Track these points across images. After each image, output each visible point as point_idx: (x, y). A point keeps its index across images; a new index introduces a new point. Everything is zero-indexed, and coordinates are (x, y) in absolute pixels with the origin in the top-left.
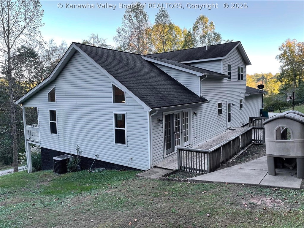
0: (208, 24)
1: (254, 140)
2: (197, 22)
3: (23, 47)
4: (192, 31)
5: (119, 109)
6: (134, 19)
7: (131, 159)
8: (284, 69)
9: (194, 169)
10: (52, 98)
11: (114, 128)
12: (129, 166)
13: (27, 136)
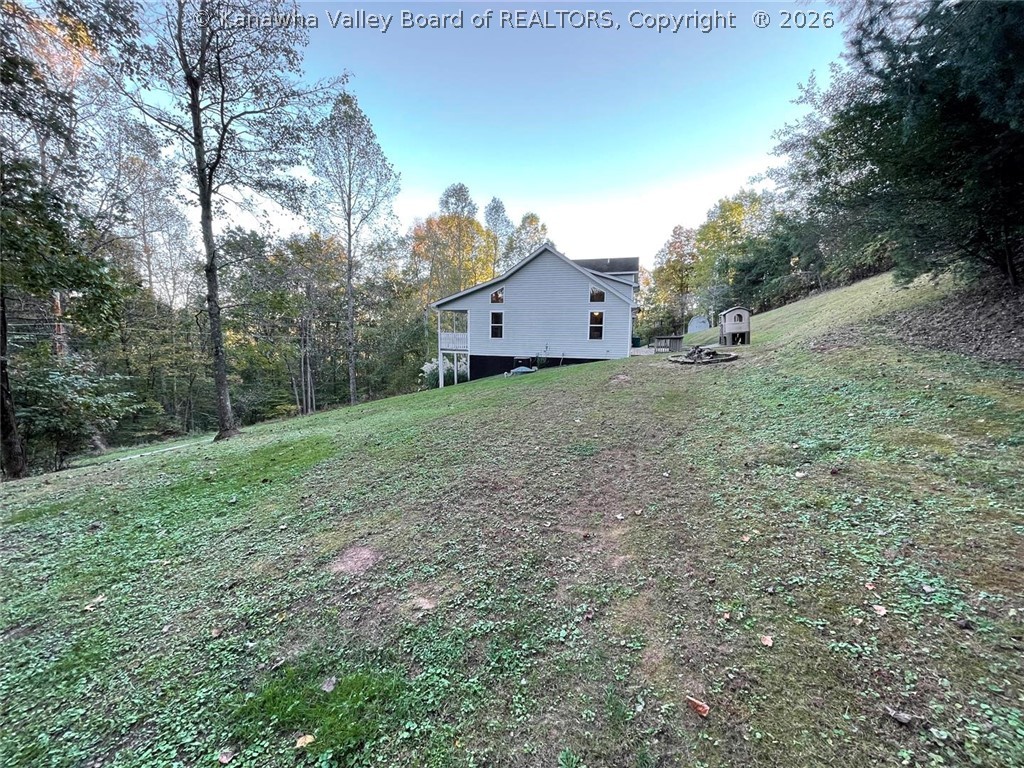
4: (516, 235)
5: (597, 308)
6: (453, 208)
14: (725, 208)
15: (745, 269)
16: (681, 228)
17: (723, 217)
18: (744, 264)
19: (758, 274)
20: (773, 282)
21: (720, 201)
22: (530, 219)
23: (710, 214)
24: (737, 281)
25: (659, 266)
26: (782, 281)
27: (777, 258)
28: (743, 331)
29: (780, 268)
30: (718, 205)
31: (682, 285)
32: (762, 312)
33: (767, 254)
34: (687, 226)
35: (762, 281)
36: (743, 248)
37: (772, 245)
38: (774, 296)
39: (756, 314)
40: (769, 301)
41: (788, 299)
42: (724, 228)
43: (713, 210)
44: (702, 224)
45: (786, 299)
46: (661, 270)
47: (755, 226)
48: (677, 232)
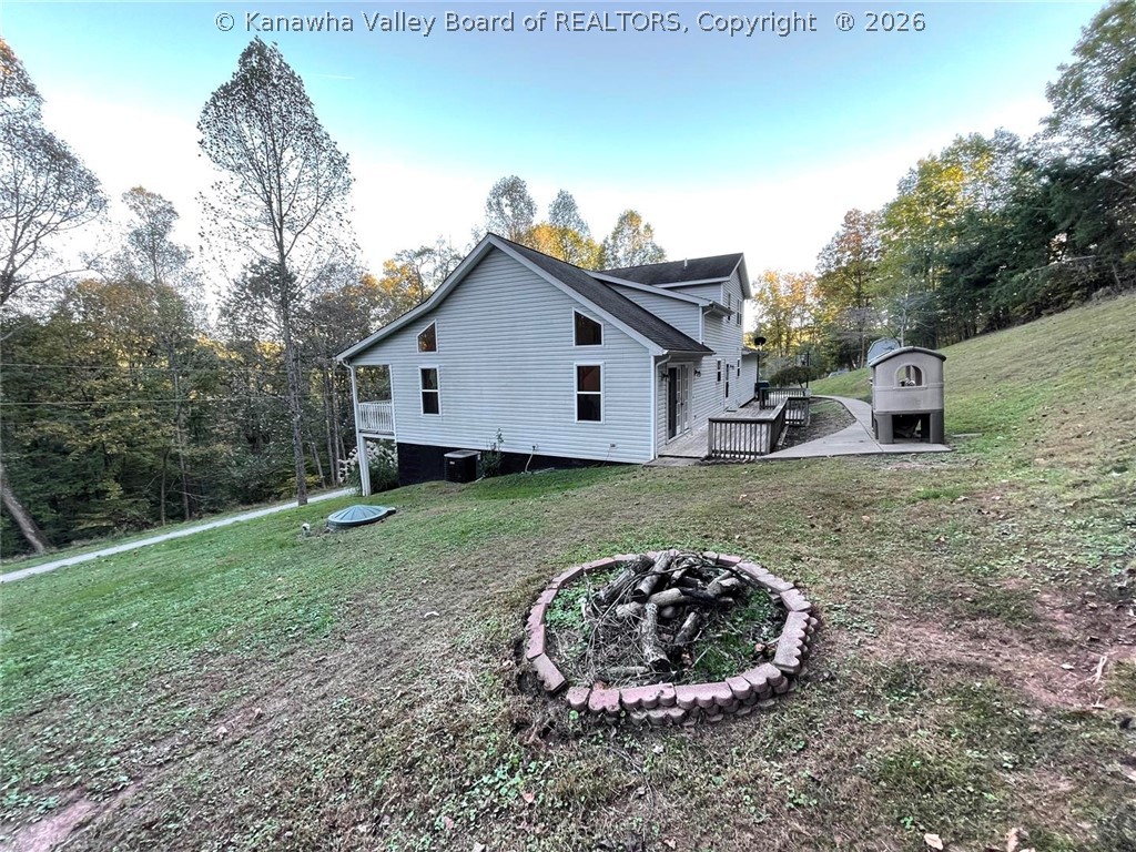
0: (642, 228)
1: (789, 420)
2: (621, 222)
3: (263, 262)
4: (610, 242)
5: (589, 356)
6: (508, 211)
7: (613, 446)
8: (761, 321)
9: (736, 453)
10: (429, 343)
11: (576, 393)
12: (609, 459)
13: (359, 424)
14: (928, 171)
15: (960, 262)
16: (857, 212)
17: (924, 187)
18: (959, 254)
19: (985, 268)
20: (1015, 279)
21: (919, 163)
22: (630, 218)
23: (904, 186)
24: (947, 281)
25: (823, 270)
26: (1035, 278)
27: (1024, 239)
28: (923, 407)
29: (1030, 254)
30: (916, 169)
31: (858, 295)
32: (993, 330)
33: (1004, 233)
34: (866, 210)
35: (993, 280)
36: (959, 230)
37: (1013, 216)
38: (1016, 304)
39: (982, 333)
40: (1006, 311)
41: (1047, 307)
42: (924, 203)
43: (906, 178)
44: (890, 201)
45: (1039, 307)
46: (829, 275)
47: (982, 194)
48: (851, 219)
